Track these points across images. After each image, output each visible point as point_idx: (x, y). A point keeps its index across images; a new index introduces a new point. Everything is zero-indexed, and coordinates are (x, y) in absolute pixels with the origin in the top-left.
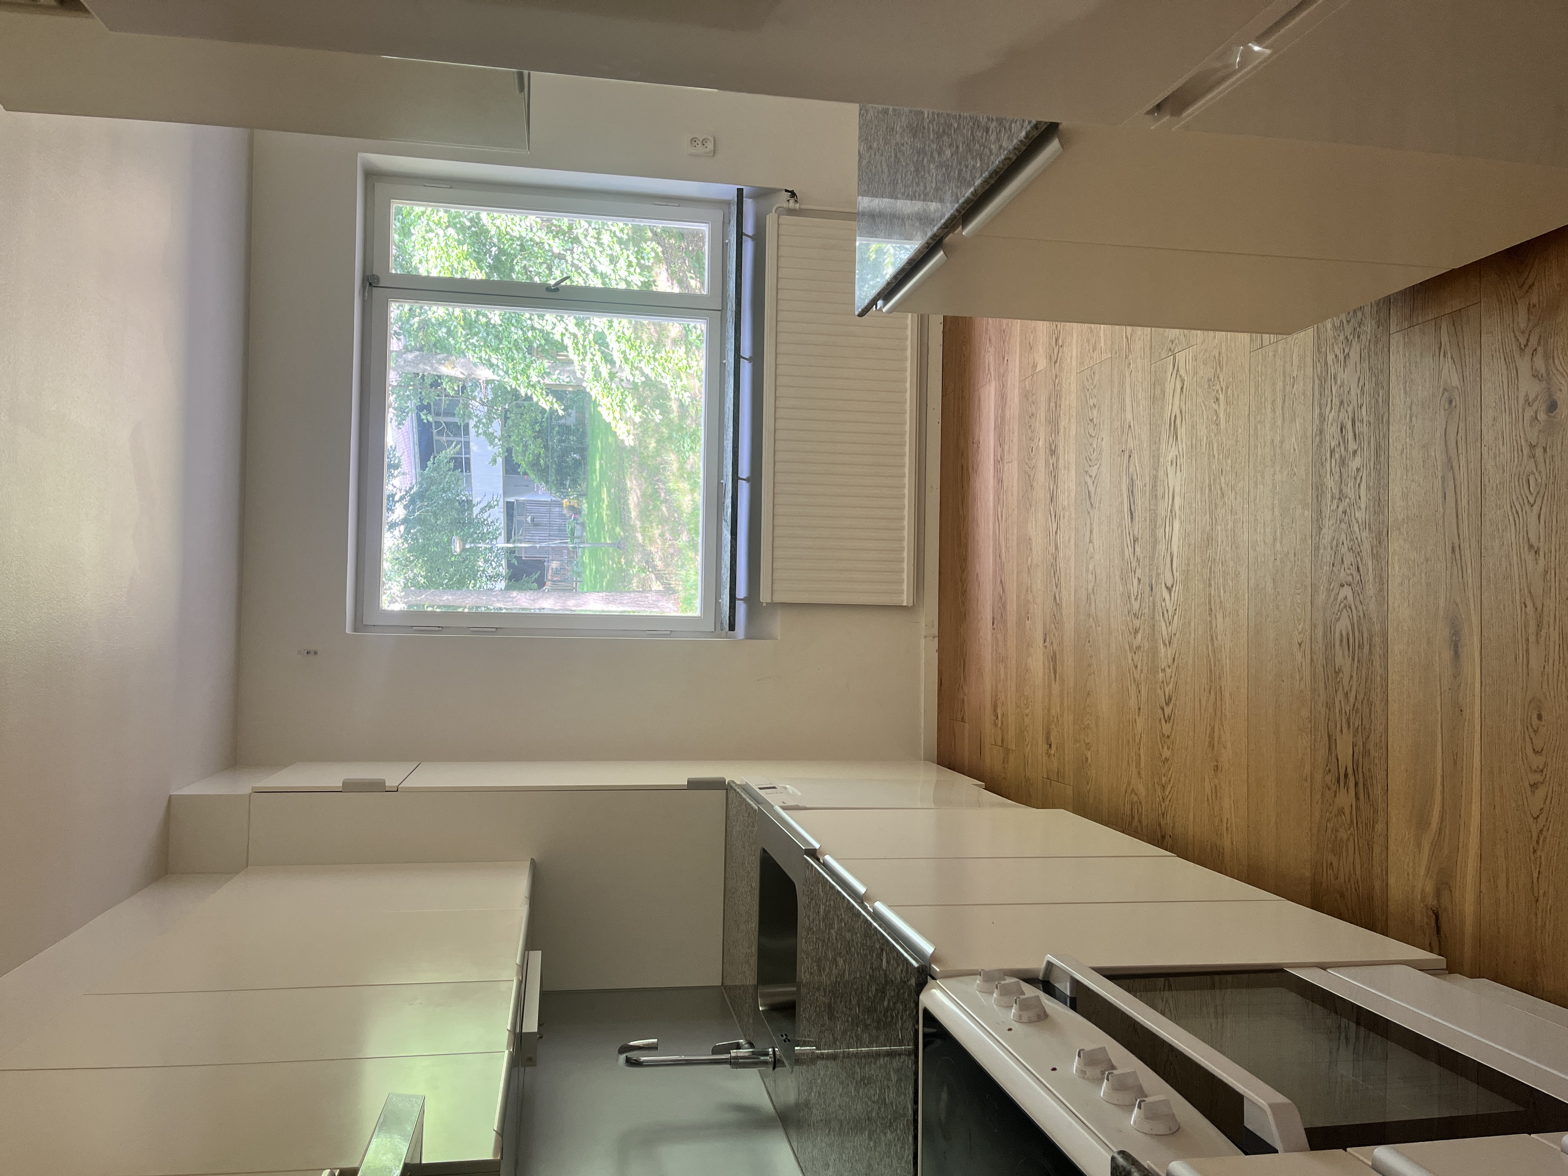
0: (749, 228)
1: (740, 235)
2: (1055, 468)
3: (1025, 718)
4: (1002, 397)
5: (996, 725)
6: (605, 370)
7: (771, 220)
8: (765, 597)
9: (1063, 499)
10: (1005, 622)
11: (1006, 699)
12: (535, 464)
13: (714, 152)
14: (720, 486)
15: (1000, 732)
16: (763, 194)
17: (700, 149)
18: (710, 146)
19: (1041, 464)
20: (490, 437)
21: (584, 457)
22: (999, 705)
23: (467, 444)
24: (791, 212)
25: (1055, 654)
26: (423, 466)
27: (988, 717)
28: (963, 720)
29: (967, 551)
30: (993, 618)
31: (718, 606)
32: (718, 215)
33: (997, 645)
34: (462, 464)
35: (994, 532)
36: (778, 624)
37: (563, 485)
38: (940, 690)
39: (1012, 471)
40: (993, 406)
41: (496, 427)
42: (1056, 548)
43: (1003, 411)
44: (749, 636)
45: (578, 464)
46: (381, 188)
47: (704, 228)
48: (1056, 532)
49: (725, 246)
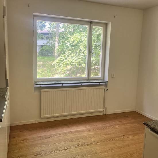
0: (101, 83)
1: (100, 82)
2: (76, 147)
3: (24, 149)
4: (83, 131)
5: (21, 140)
6: (62, 60)
7: (103, 87)
8: (42, 90)
9: (71, 150)
10: (43, 139)
11: (27, 142)
12: (43, 49)
13: (112, 78)
14: (60, 81)
15: (20, 142)
16: (106, 86)
17: (113, 75)
18: (113, 77)
19: (75, 143)
20: (47, 43)
21: (44, 56)
22: (26, 141)
23: (45, 40)
24: (104, 90)
25: (40, 154)
26: (42, 34)
27: (22, 138)
28: (20, 132)
29: (53, 127)
30: (43, 136)
31: (39, 81)
32: (102, 78)
33: (38, 138)
34: (42, 39)
35: (59, 133)
36: (37, 93)
37: (40, 53)
38: (25, 125)
39: (72, 136)
40: (81, 129)
41: (48, 44)
42: (62, 150)
43: (81, 132)
44: (35, 88)
45: (43, 55)
46: (105, 25)
47: (100, 76)
48: (65, 150)
49: (98, 80)
